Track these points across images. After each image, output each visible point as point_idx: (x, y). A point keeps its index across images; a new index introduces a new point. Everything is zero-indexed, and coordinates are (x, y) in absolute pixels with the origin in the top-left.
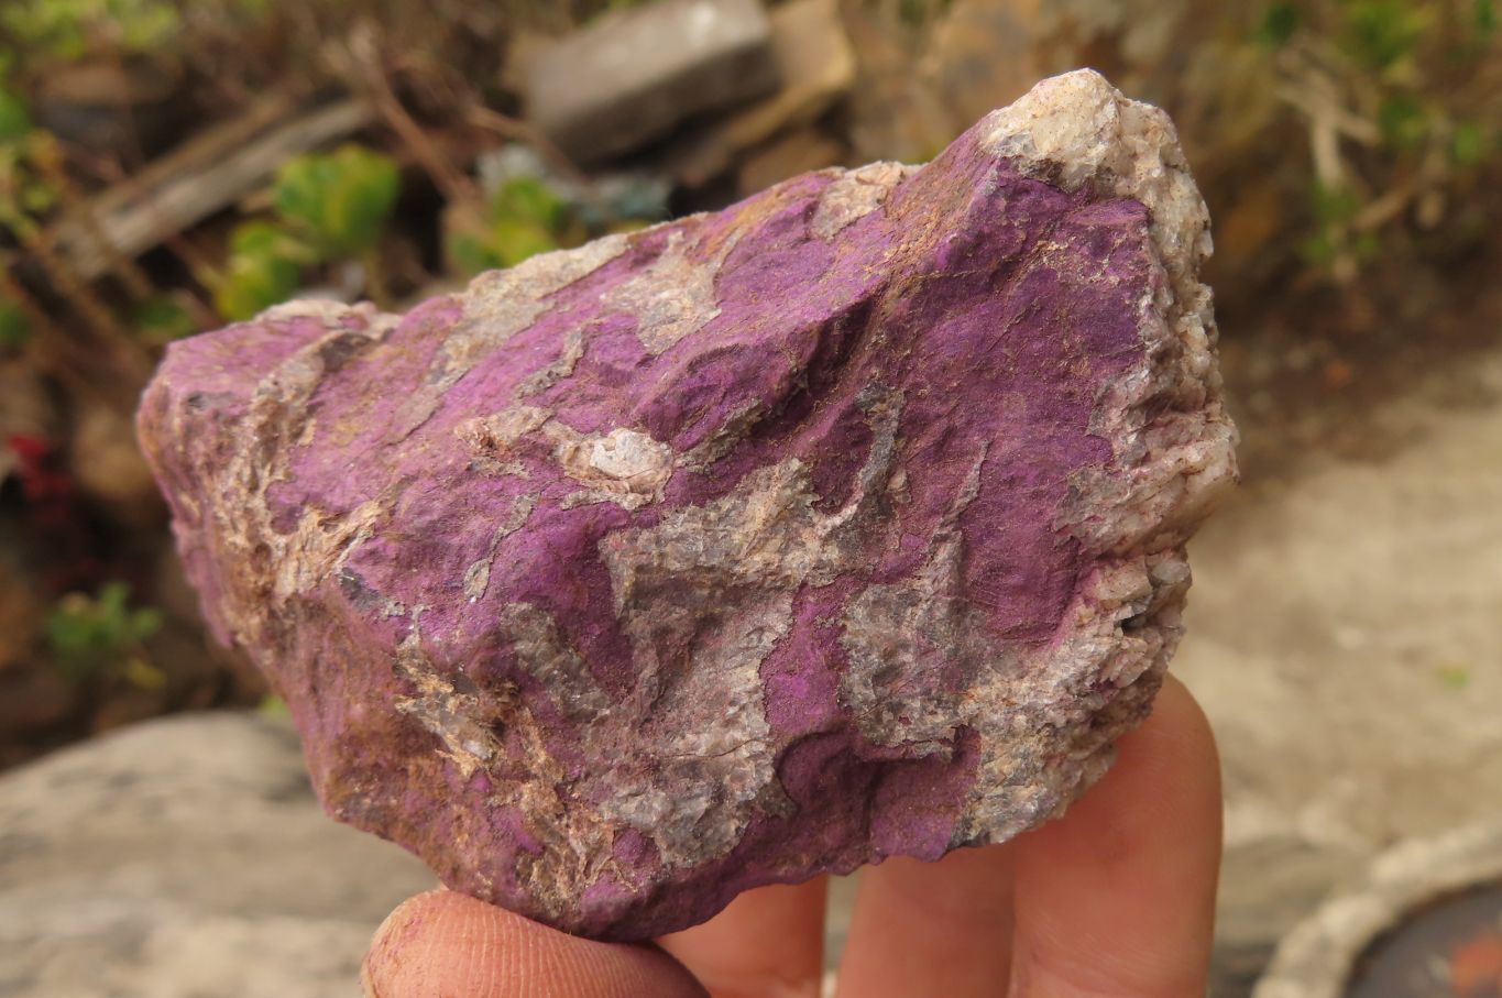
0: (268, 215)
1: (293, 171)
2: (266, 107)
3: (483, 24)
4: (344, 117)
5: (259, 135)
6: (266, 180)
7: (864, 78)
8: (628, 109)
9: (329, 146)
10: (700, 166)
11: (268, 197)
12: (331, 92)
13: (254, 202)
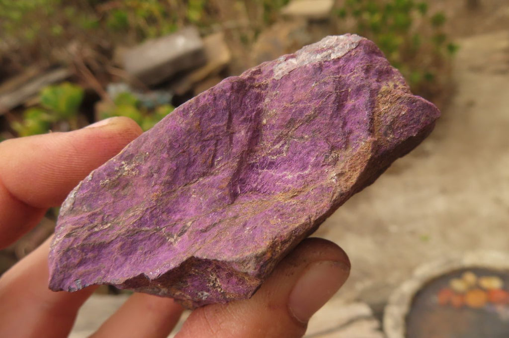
0: (38, 107)
1: (47, 92)
2: (32, 71)
3: (105, 44)
4: (60, 74)
5: (30, 80)
6: (36, 94)
7: (233, 60)
8: (157, 70)
9: (58, 83)
10: (182, 88)
11: (38, 100)
12: (55, 66)
13: (31, 102)
